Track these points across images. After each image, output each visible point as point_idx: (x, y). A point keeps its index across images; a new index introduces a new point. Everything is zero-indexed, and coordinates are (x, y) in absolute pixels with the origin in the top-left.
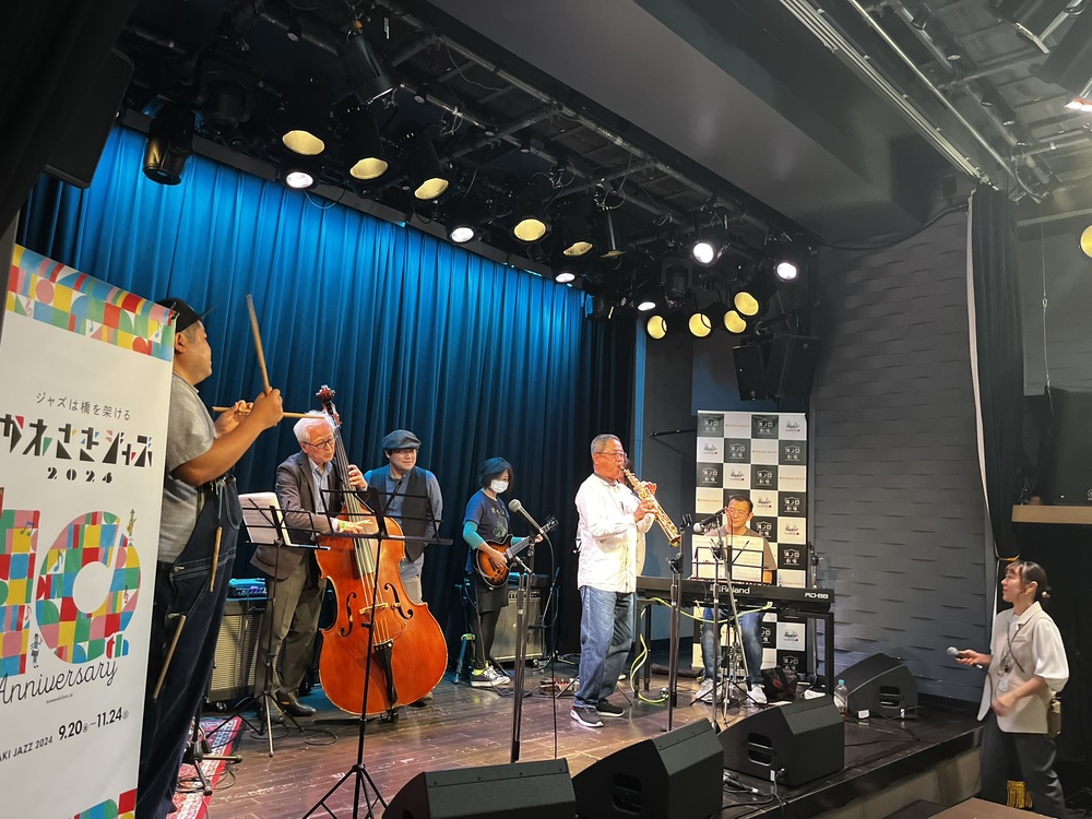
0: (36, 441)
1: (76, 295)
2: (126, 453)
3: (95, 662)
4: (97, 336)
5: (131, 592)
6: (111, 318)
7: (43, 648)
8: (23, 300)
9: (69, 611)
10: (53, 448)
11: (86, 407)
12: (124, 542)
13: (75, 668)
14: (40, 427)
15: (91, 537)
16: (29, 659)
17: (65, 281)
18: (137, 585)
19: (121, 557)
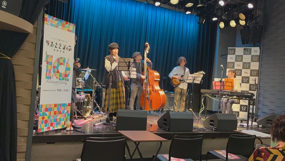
0: (52, 45)
1: (57, 22)
2: (67, 48)
3: (63, 81)
4: (61, 29)
5: (69, 71)
6: (63, 26)
7: (54, 76)
8: (48, 23)
9: (58, 72)
10: (54, 46)
11: (59, 40)
12: (67, 63)
13: (60, 81)
14: (52, 43)
15: (61, 61)
16: (52, 77)
17: (55, 20)
19: (67, 65)
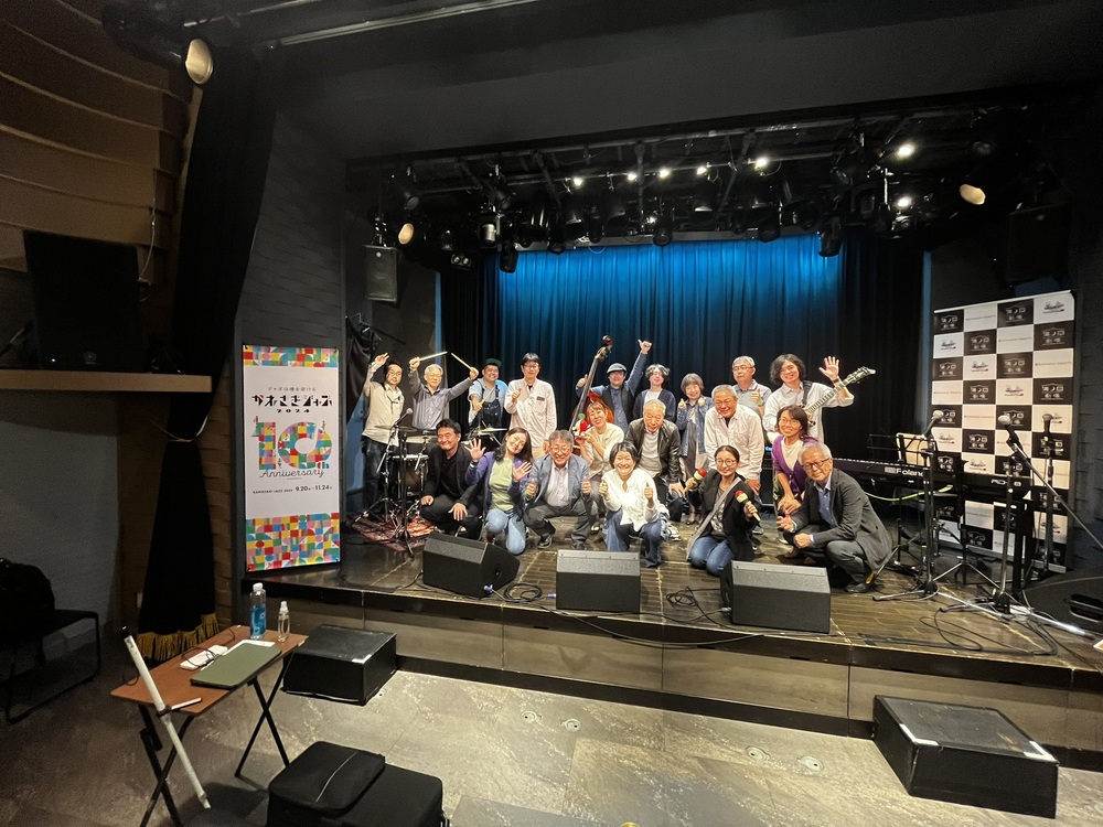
0: (271, 402)
1: (281, 354)
2: (317, 402)
3: (312, 469)
4: (295, 365)
5: (328, 448)
6: (301, 358)
7: (283, 463)
8: (256, 361)
9: (294, 452)
10: (278, 403)
11: (292, 389)
12: (321, 432)
13: (301, 470)
14: (271, 398)
15: (301, 430)
16: (277, 466)
17: (274, 351)
18: (330, 445)
19: (320, 437)
